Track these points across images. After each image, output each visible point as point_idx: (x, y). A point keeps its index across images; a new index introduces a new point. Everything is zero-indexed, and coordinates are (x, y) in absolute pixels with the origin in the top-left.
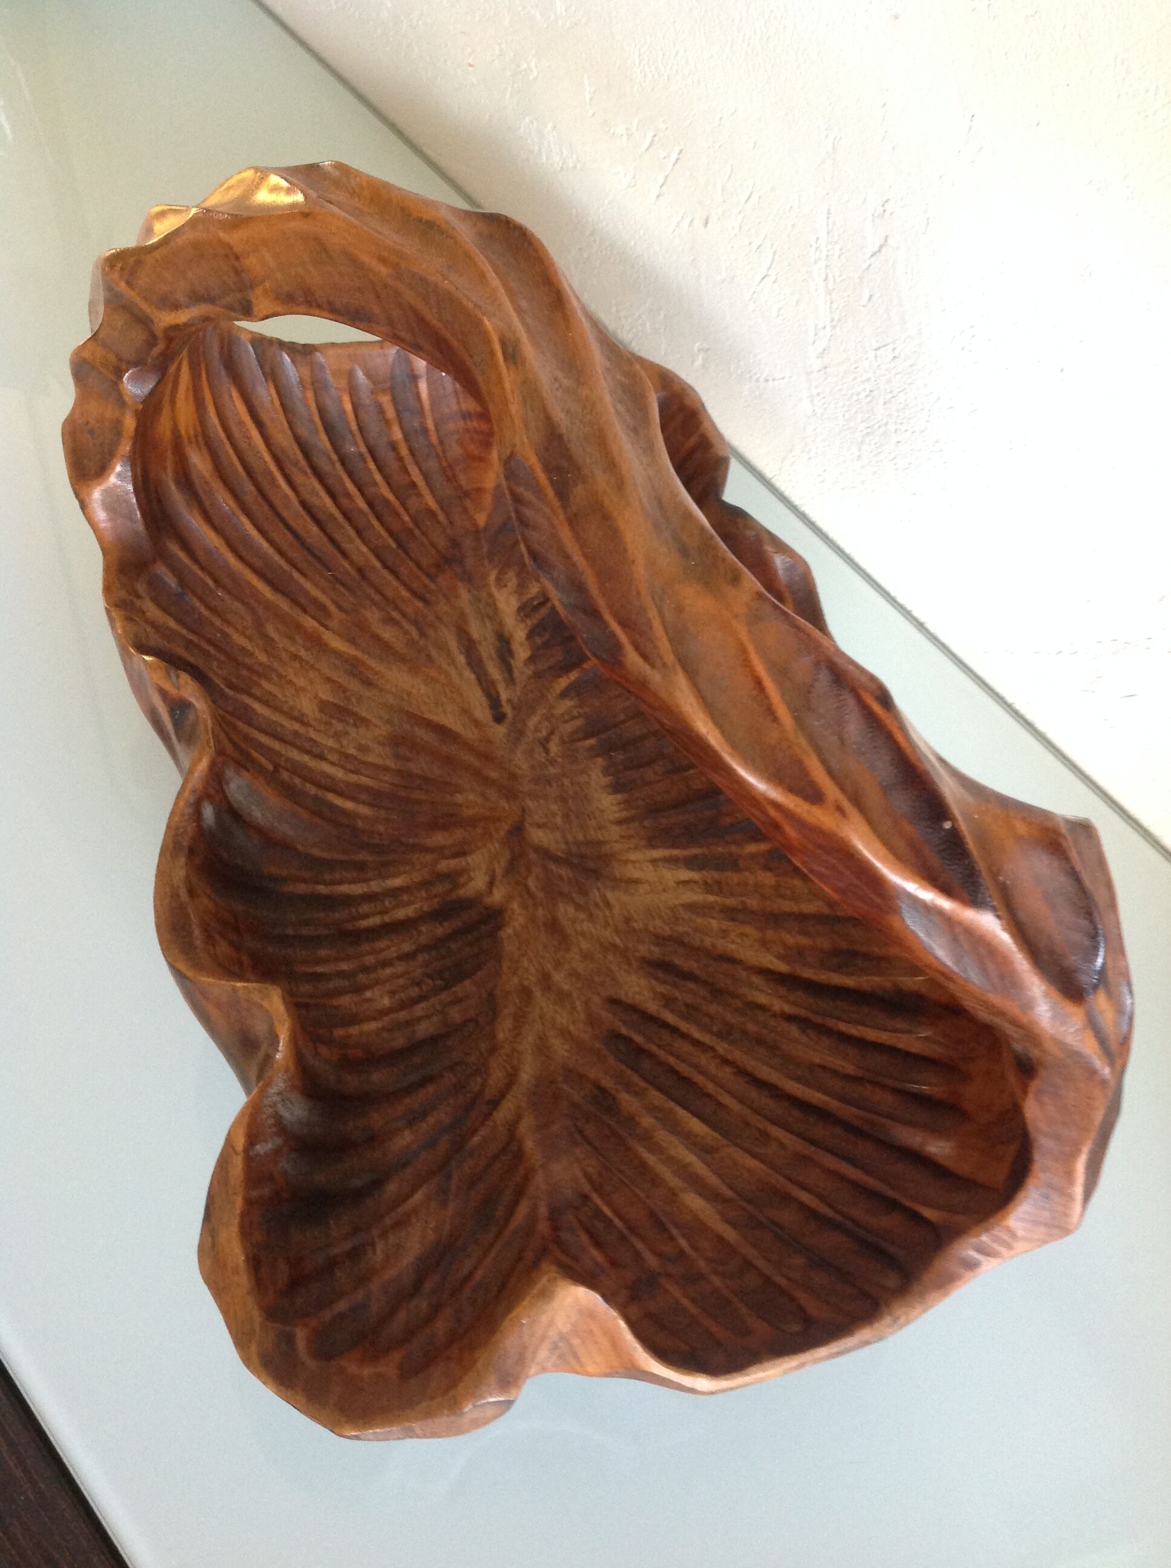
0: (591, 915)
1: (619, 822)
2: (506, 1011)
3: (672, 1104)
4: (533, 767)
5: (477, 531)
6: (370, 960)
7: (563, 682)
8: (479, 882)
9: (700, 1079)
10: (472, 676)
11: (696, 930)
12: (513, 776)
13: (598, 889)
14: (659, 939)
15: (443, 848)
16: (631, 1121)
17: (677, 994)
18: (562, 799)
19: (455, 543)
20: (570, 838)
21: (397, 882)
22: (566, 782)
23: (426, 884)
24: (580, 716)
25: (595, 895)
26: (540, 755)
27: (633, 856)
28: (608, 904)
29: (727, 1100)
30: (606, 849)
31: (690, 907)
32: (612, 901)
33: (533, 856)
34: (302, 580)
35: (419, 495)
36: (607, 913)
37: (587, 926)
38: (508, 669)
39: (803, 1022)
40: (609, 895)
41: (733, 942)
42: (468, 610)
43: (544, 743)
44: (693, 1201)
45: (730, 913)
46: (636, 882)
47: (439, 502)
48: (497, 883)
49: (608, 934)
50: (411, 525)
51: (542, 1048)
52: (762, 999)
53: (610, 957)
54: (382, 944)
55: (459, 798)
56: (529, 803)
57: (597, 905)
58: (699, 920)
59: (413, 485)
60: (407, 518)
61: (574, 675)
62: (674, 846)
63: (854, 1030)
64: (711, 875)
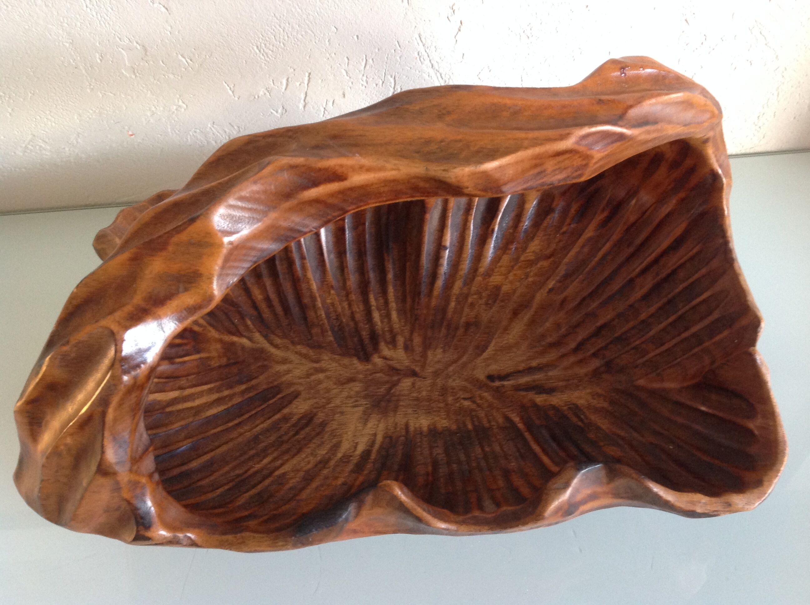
0: (351, 397)
1: (407, 426)
2: (311, 351)
4: (453, 388)
5: (632, 381)
6: (353, 297)
7: (517, 420)
8: (386, 351)
10: (520, 368)
11: (323, 443)
12: (448, 376)
13: (366, 404)
14: (323, 425)
15: (411, 340)
16: (230, 387)
17: (289, 425)
18: (429, 400)
19: (621, 369)
20: (402, 398)
21: (394, 315)
22: (442, 405)
23: (391, 330)
24: (491, 425)
25: (364, 402)
26: (462, 394)
27: (382, 426)
28: (355, 406)
30: (391, 414)
31: (337, 446)
32: (356, 409)
33: (395, 378)
35: (655, 348)
36: (349, 405)
37: (345, 394)
38: (527, 389)
40: (361, 408)
41: (307, 457)
43: (471, 399)
45: (324, 462)
46: (365, 424)
47: (652, 359)
48: (385, 361)
49: (338, 402)
50: (632, 345)
51: (285, 361)
53: (323, 400)
54: (362, 307)
55: (439, 350)
56: (429, 381)
57: (357, 401)
58: (328, 446)
59: (662, 344)
61: (521, 426)
62: (381, 447)
64: (355, 460)
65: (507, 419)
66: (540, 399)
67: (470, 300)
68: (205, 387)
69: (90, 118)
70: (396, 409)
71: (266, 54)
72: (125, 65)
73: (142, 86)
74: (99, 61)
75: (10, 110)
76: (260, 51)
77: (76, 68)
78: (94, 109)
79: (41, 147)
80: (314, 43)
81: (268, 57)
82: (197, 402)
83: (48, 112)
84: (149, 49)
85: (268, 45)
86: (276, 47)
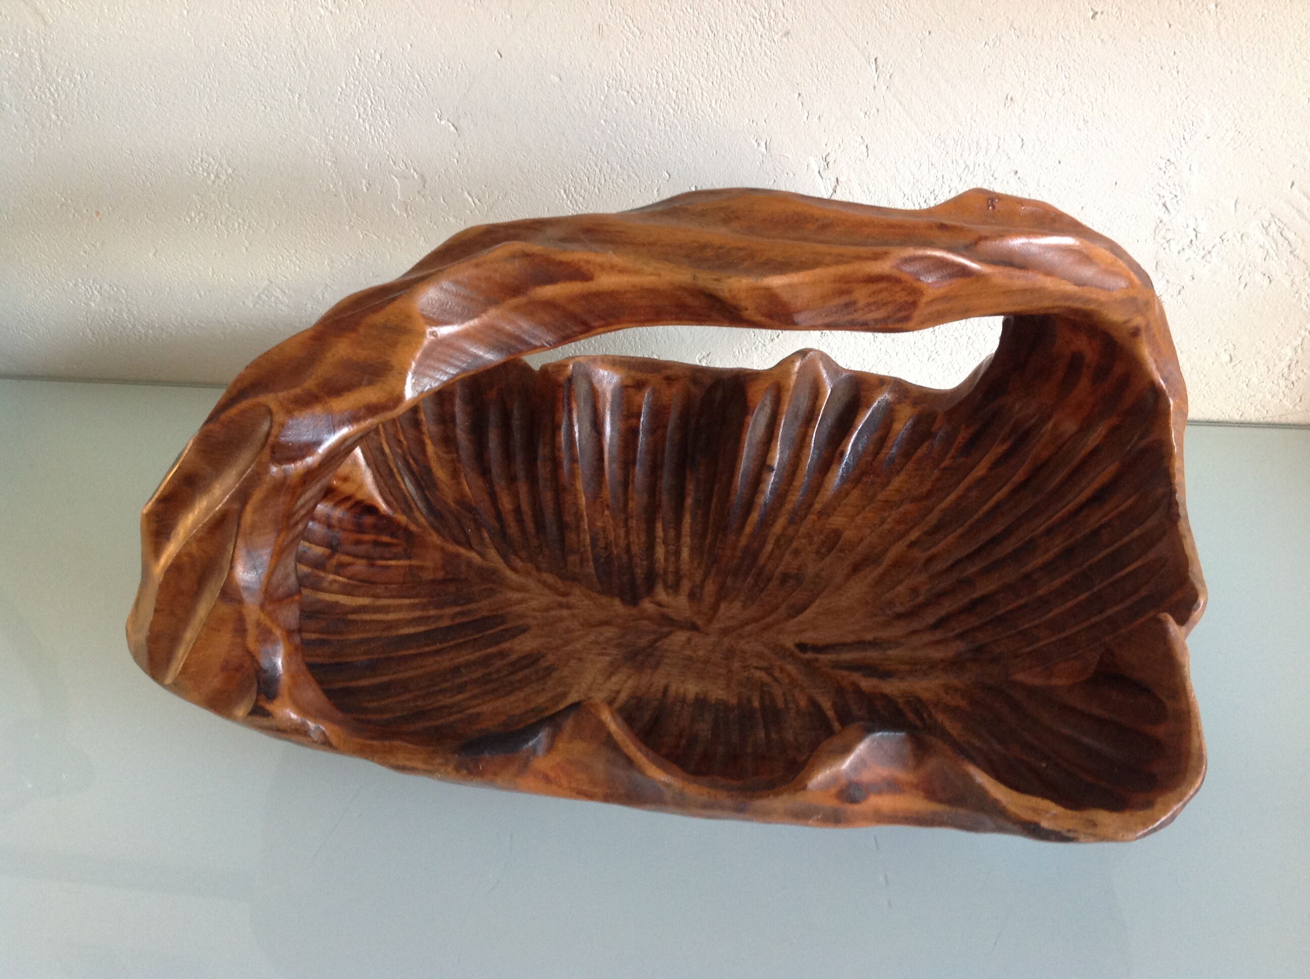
0: (599, 643)
1: (666, 688)
2: (560, 582)
4: (744, 653)
6: (633, 523)
8: (661, 595)
10: (849, 641)
11: (543, 690)
12: (741, 637)
13: (617, 654)
14: (550, 670)
15: (702, 587)
17: (504, 662)
18: (707, 662)
20: (669, 654)
21: (685, 553)
22: (723, 671)
23: (677, 572)
24: (788, 707)
25: (614, 651)
26: (753, 660)
27: (630, 683)
28: (602, 654)
30: (649, 671)
31: (562, 695)
32: (602, 658)
33: (666, 629)
36: (593, 652)
37: (592, 637)
38: (851, 669)
40: (608, 658)
41: (516, 701)
42: (920, 654)
43: (767, 671)
46: (608, 677)
48: (658, 608)
49: (578, 646)
51: (521, 588)
53: (560, 643)
54: (643, 538)
55: (738, 604)
56: (713, 640)
57: (604, 649)
58: (550, 695)
61: (830, 714)
65: (813, 703)
66: (866, 684)
67: (795, 544)
68: (407, 601)
69: (344, 266)
70: (656, 667)
71: (576, 201)
72: (396, 198)
73: (414, 230)
74: (365, 190)
75: (247, 244)
76: (567, 196)
77: (336, 195)
78: (351, 255)
79: (277, 298)
80: (638, 192)
81: (577, 205)
82: (391, 617)
83: (293, 252)
84: (429, 180)
85: (578, 188)
86: (589, 193)
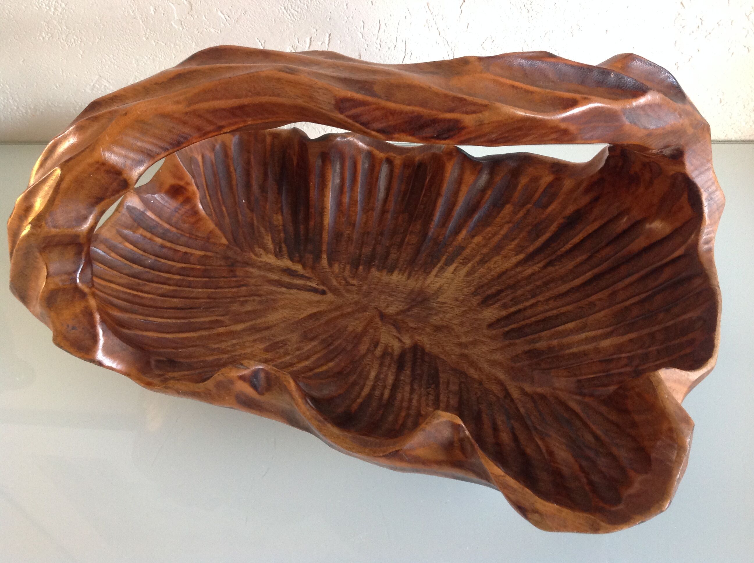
0: (444, 312)
1: (408, 278)
2: (465, 368)
3: (553, 330)
4: (357, 294)
5: (228, 247)
7: (324, 261)
8: (396, 345)
9: (549, 314)
10: (295, 290)
11: (480, 278)
12: (356, 303)
13: (434, 303)
14: (475, 294)
15: (368, 349)
16: (550, 349)
17: (504, 301)
18: (381, 292)
19: (226, 258)
20: (403, 300)
21: (373, 374)
22: (373, 286)
23: (381, 365)
24: (345, 265)
25: (435, 305)
26: (354, 288)
27: (428, 281)
28: (443, 303)
29: (564, 309)
30: (416, 290)
31: (468, 274)
32: (443, 300)
33: (400, 317)
34: (197, 320)
35: (192, 254)
36: (448, 306)
37: (448, 316)
38: (302, 277)
39: (550, 264)
40: (440, 300)
41: (496, 268)
42: (262, 273)
43: (348, 283)
44: (606, 343)
45: (483, 262)
46: (440, 288)
47: (202, 249)
48: (402, 338)
49: (457, 310)
50: (203, 267)
51: (494, 363)
52: (529, 271)
53: (468, 316)
54: (399, 396)
55: (350, 329)
56: (373, 304)
57: (441, 307)
58: (476, 275)
59: (186, 253)
60: (198, 267)
61: (324, 256)
62: (435, 265)
63: (569, 246)
64: (460, 259)
68: (575, 350)
70: (412, 291)
82: (583, 335)
